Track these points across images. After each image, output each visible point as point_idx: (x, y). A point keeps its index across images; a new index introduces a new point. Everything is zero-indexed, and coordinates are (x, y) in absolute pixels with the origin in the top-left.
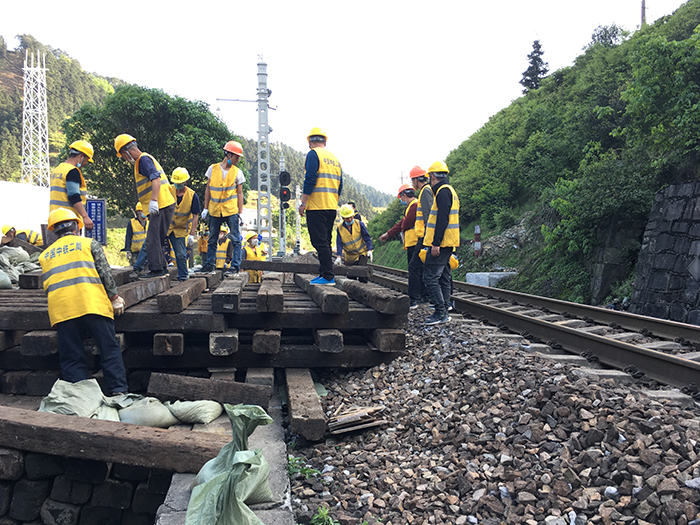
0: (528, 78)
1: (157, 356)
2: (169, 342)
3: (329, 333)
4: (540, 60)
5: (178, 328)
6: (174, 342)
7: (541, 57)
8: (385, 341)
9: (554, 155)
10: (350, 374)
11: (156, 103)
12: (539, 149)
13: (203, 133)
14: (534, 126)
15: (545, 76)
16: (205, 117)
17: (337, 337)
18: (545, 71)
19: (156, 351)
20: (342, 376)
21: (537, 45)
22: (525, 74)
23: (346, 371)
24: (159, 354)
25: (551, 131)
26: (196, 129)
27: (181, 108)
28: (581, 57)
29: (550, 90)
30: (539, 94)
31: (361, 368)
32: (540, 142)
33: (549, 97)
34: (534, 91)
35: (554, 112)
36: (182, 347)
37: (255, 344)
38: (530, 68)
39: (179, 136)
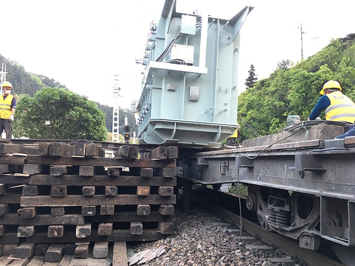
0: (248, 82)
1: (49, 238)
2: (56, 230)
3: (136, 225)
4: (254, 74)
5: (61, 223)
6: (59, 230)
7: (254, 72)
8: (163, 228)
9: (260, 122)
10: (147, 244)
11: (61, 96)
12: (253, 118)
13: (84, 111)
14: (251, 106)
15: (256, 81)
16: (85, 103)
17: (139, 227)
18: (256, 79)
19: (49, 235)
20: (143, 245)
21: (252, 67)
22: (247, 80)
23: (145, 242)
24: (51, 237)
25: (258, 110)
26: (81, 109)
27: (74, 99)
28: (272, 74)
29: (258, 88)
30: (253, 91)
31: (153, 241)
32: (253, 115)
33: (258, 92)
34: (251, 88)
35: (260, 100)
36: (62, 233)
37: (99, 230)
38: (249, 77)
39: (72, 112)
